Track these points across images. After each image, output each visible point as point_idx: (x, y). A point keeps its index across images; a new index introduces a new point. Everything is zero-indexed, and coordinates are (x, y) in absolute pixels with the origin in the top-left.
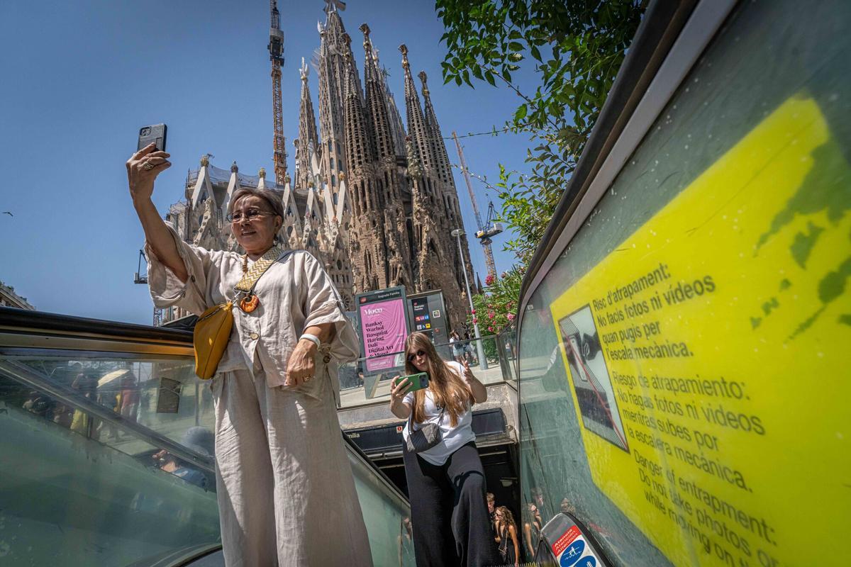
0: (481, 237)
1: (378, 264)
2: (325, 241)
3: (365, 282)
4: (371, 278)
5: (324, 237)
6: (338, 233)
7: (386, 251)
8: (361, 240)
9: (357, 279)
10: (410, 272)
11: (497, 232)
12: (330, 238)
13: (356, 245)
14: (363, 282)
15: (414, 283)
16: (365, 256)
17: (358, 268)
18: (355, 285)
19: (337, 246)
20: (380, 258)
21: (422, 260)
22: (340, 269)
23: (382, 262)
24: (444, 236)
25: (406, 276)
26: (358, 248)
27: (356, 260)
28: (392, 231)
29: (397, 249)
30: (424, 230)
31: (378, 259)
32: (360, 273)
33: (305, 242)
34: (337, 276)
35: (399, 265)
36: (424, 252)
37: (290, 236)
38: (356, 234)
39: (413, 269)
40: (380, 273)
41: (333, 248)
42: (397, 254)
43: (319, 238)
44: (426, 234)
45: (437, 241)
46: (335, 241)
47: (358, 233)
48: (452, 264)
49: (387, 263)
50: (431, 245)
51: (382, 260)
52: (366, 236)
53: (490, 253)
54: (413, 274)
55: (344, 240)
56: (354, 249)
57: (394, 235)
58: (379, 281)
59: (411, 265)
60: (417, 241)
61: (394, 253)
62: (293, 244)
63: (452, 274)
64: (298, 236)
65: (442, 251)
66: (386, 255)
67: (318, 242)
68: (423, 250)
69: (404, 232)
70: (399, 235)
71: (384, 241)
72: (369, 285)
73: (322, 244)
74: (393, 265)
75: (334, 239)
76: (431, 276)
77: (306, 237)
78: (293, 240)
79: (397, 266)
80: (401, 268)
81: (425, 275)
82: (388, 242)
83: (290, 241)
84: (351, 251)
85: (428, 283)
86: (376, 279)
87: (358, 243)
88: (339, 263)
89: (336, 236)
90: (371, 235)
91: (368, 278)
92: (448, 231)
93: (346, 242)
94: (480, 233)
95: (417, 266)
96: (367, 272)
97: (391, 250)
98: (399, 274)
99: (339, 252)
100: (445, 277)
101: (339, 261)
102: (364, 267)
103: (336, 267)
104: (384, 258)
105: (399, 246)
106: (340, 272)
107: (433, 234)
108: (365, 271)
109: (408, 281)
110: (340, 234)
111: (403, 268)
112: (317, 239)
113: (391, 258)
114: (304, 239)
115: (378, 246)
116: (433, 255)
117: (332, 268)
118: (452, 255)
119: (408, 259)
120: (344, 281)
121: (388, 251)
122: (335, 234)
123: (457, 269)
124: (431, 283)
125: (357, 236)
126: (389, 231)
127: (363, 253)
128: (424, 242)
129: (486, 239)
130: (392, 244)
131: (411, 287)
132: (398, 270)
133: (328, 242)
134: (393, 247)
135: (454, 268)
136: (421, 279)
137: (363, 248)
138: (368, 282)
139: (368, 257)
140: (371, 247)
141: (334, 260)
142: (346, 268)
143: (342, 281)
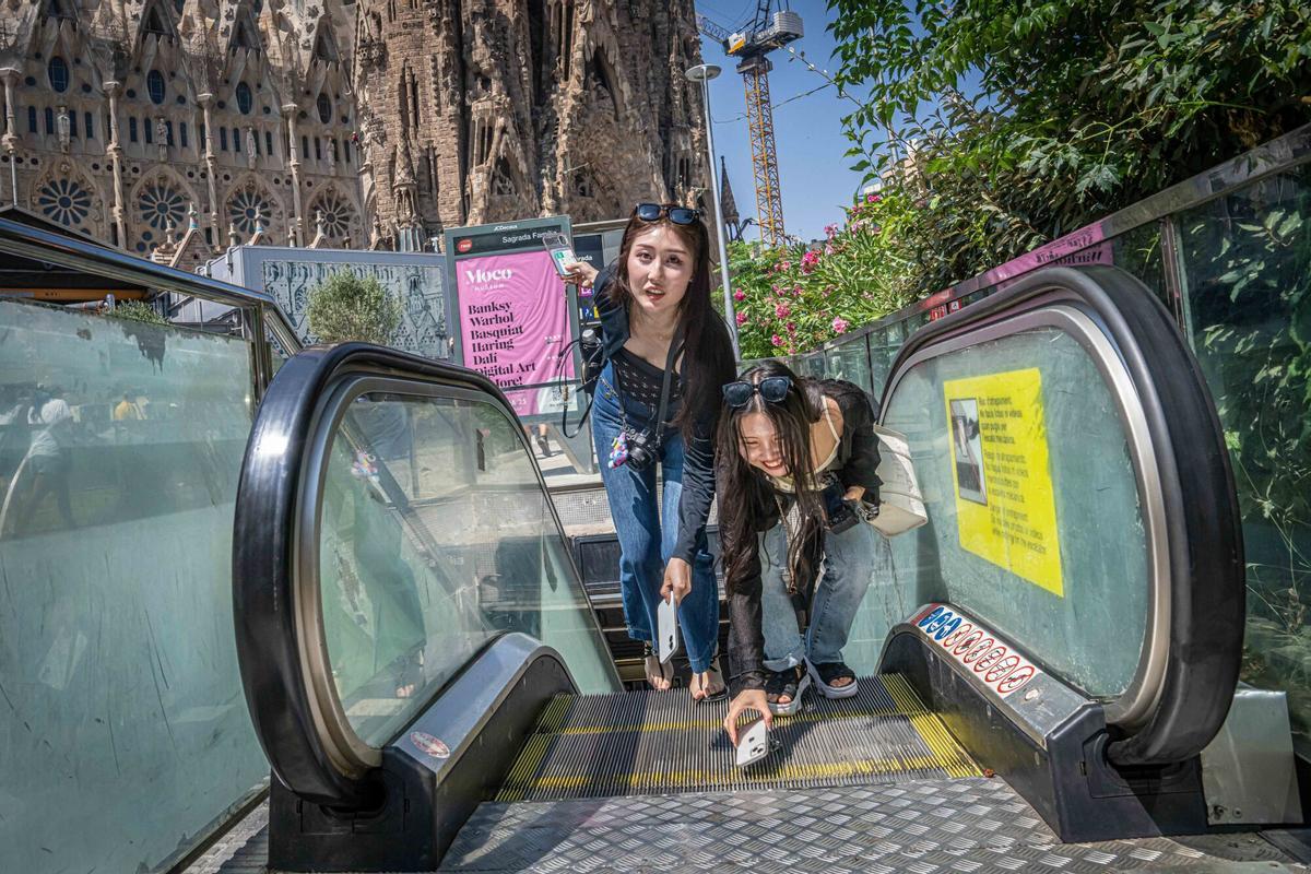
0: (737, 53)
1: (439, 113)
2: (283, 34)
3: (399, 164)
4: (415, 154)
5: (280, 22)
6: (322, 12)
7: (463, 75)
8: (391, 36)
9: (374, 154)
10: (530, 141)
11: (785, 38)
12: (297, 24)
13: (375, 53)
14: (392, 163)
15: (540, 176)
16: (403, 85)
17: (381, 123)
18: (370, 169)
19: (320, 51)
20: (444, 97)
21: (566, 111)
22: (325, 119)
23: (451, 109)
24: (636, 40)
25: (518, 151)
26: (382, 61)
27: (375, 97)
28: (486, 14)
29: (497, 73)
30: (578, 17)
31: (438, 98)
32: (384, 137)
33: (225, 33)
34: (317, 141)
35: (500, 121)
36: (573, 87)
37: (180, 13)
38: (376, 16)
39: (539, 135)
40: (441, 134)
41: (306, 56)
42: (495, 86)
43: (265, 22)
44: (583, 33)
45: (613, 56)
46: (312, 36)
47: (384, 15)
48: (654, 126)
49: (464, 114)
50: (597, 67)
51: (452, 102)
52: (405, 25)
53: (763, 101)
54: (539, 147)
55: (339, 32)
56: (368, 65)
57: (488, 27)
58: (440, 164)
59: (535, 124)
60: (554, 49)
61: (486, 83)
62: (189, 36)
63: (649, 157)
64: (203, 13)
65: (626, 87)
66: (463, 87)
67: (264, 36)
68: (573, 80)
69: (518, 20)
70: (504, 30)
71: (460, 44)
72: (411, 173)
73: (274, 41)
74: (482, 119)
75: (309, 28)
76: (589, 159)
77: (228, 17)
78: (189, 23)
79: (492, 120)
80: (504, 130)
81: (572, 153)
82: (471, 50)
83: (180, 27)
84: (359, 70)
85: (578, 179)
86: (429, 159)
87: (383, 47)
88: (324, 104)
89: (315, 21)
90: (421, 25)
91: (407, 154)
92: (647, 26)
93: (345, 40)
94: (737, 40)
95: (551, 126)
96: (405, 135)
97: (478, 74)
98: (498, 147)
99: (325, 70)
100: (629, 165)
101: (323, 96)
102: (396, 118)
103: (315, 113)
104: (457, 98)
105: (503, 60)
106: (327, 130)
107: (604, 34)
108: (399, 130)
109: (523, 167)
110: (327, 16)
111: (511, 129)
112: (261, 25)
113: (476, 97)
114: (223, 23)
115: (440, 59)
116: (600, 97)
117: (302, 116)
118: (656, 101)
119: (525, 103)
120: (336, 158)
121: (470, 76)
122: (313, 13)
123: (666, 143)
124: (588, 179)
125: (379, 24)
126: (474, 14)
127: (398, 76)
128: (578, 55)
129: (754, 56)
130: (481, 54)
131: (531, 187)
132: (496, 134)
133: (293, 35)
134: (485, 66)
135: (657, 139)
136: (560, 164)
137: (395, 61)
138: (409, 165)
139: (409, 90)
140: (420, 62)
141: (308, 93)
142: (345, 119)
143: (330, 155)
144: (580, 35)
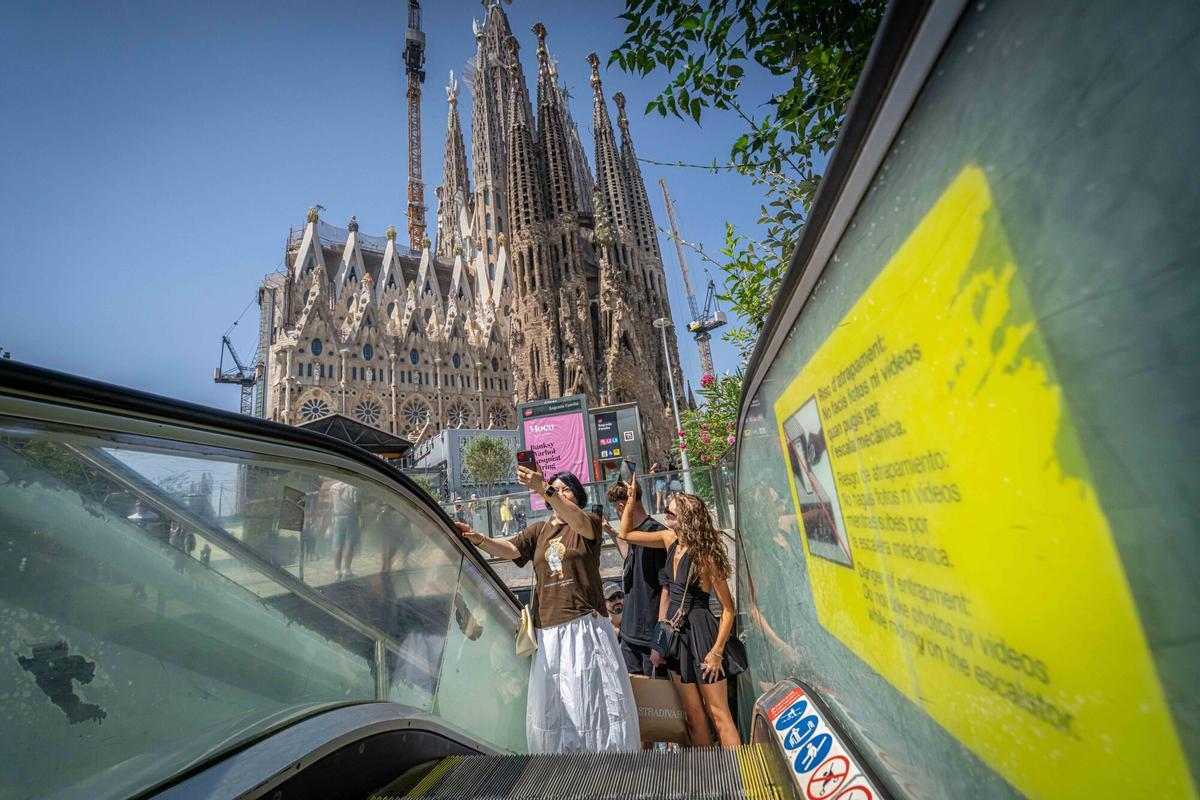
0: (695, 330)
1: (549, 365)
2: (476, 331)
3: (530, 390)
4: (538, 385)
5: (475, 325)
6: (494, 320)
7: (561, 346)
8: (526, 330)
9: (519, 385)
10: (594, 376)
11: (719, 324)
12: (483, 326)
13: (519, 338)
14: (527, 389)
15: (599, 393)
16: (532, 352)
17: (522, 370)
18: (517, 392)
19: (493, 338)
20: (552, 357)
21: (610, 362)
22: (495, 370)
23: (555, 363)
24: (643, 327)
25: (588, 382)
26: (522, 341)
27: (520, 359)
28: (571, 318)
29: (577, 345)
30: (615, 318)
31: (549, 357)
32: (523, 377)
33: (448, 331)
34: (491, 380)
35: (579, 367)
36: (613, 350)
37: (428, 322)
38: (519, 322)
39: (598, 373)
40: (551, 375)
41: (486, 340)
42: (576, 351)
43: (467, 326)
44: (617, 325)
45: (632, 335)
46: (489, 332)
47: (523, 320)
48: (653, 367)
49: (561, 364)
50: (625, 340)
51: (555, 359)
52: (533, 324)
53: (707, 353)
54: (598, 379)
55: (502, 329)
56: (516, 343)
57: (572, 324)
58: (550, 388)
59: (596, 368)
60: (604, 333)
61: (572, 350)
62: (431, 333)
63: (652, 382)
64: (438, 323)
65: (639, 349)
66: (561, 352)
67: (466, 332)
68: (613, 346)
69: (586, 320)
70: (580, 325)
71: (559, 332)
72: (536, 393)
73: (472, 334)
74: (570, 367)
75: (488, 328)
76: (622, 384)
77: (449, 324)
78: (431, 328)
79: (575, 367)
80: (581, 372)
81: (614, 381)
82: (564, 334)
83: (427, 329)
84: (511, 346)
85: (618, 394)
86: (545, 386)
87: (522, 335)
88: (495, 362)
89: (491, 325)
90: (540, 324)
91: (534, 384)
92: (648, 321)
93: (505, 333)
94: (694, 325)
95: (604, 369)
96: (533, 375)
97: (568, 346)
98: (578, 380)
99: (494, 346)
100: (643, 386)
101: (495, 359)
102: (529, 368)
103: (490, 367)
104: (558, 357)
105: (579, 340)
106: (496, 375)
107: (627, 325)
108: (530, 373)
109: (590, 389)
110: (497, 322)
111: (584, 371)
112: (466, 328)
113: (567, 357)
114: (447, 326)
115: (550, 339)
116: (627, 354)
117: (484, 368)
118: (654, 355)
119: (591, 358)
120: (501, 388)
121: (564, 347)
122: (490, 321)
123: (660, 375)
124: (622, 394)
125: (520, 324)
126: (565, 318)
127: (529, 348)
128: (615, 335)
129: (702, 333)
130: (569, 336)
131: (594, 398)
132: (577, 374)
133: (480, 332)
134: (571, 342)
135: (656, 373)
136: (609, 387)
137: (528, 342)
138: (535, 390)
139: (535, 355)
140: (540, 341)
141: (487, 358)
142: (505, 370)
143: (498, 387)
144: (616, 326)
